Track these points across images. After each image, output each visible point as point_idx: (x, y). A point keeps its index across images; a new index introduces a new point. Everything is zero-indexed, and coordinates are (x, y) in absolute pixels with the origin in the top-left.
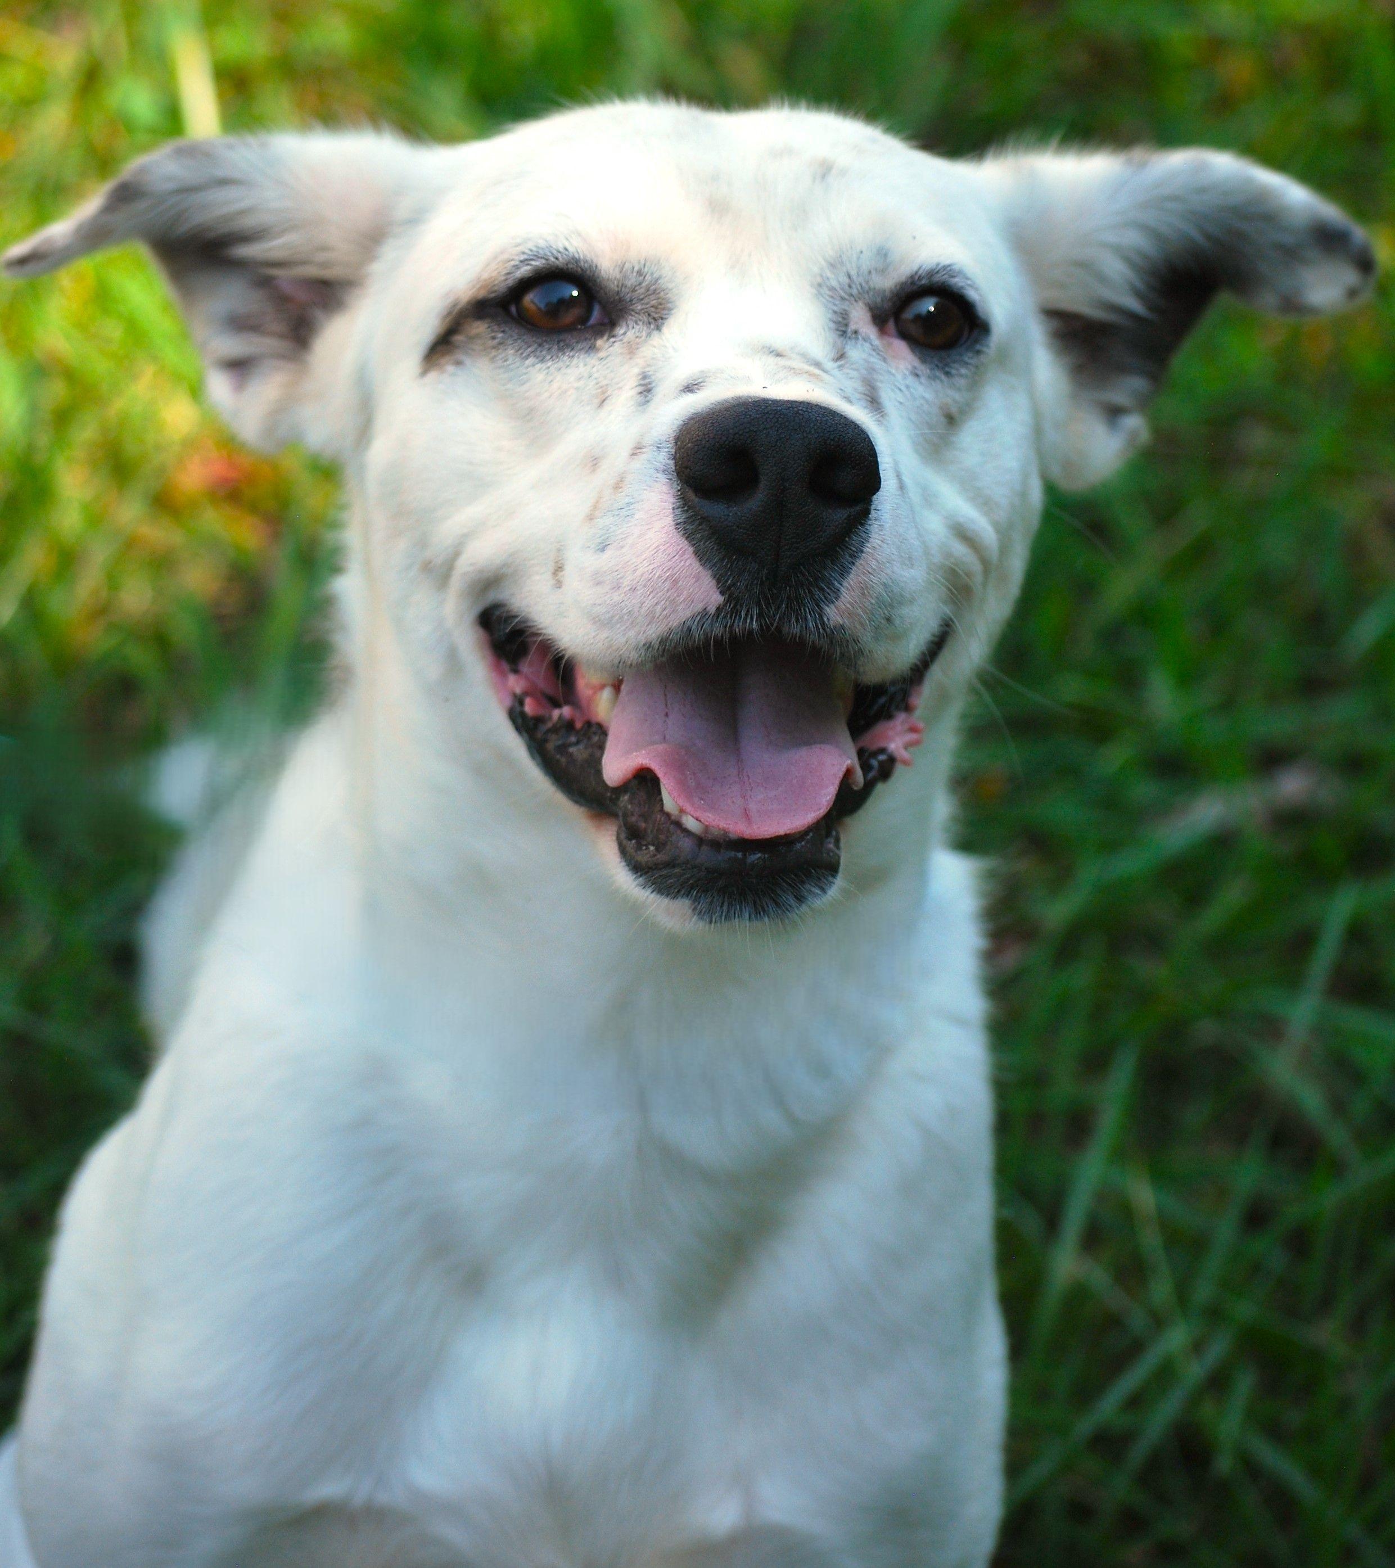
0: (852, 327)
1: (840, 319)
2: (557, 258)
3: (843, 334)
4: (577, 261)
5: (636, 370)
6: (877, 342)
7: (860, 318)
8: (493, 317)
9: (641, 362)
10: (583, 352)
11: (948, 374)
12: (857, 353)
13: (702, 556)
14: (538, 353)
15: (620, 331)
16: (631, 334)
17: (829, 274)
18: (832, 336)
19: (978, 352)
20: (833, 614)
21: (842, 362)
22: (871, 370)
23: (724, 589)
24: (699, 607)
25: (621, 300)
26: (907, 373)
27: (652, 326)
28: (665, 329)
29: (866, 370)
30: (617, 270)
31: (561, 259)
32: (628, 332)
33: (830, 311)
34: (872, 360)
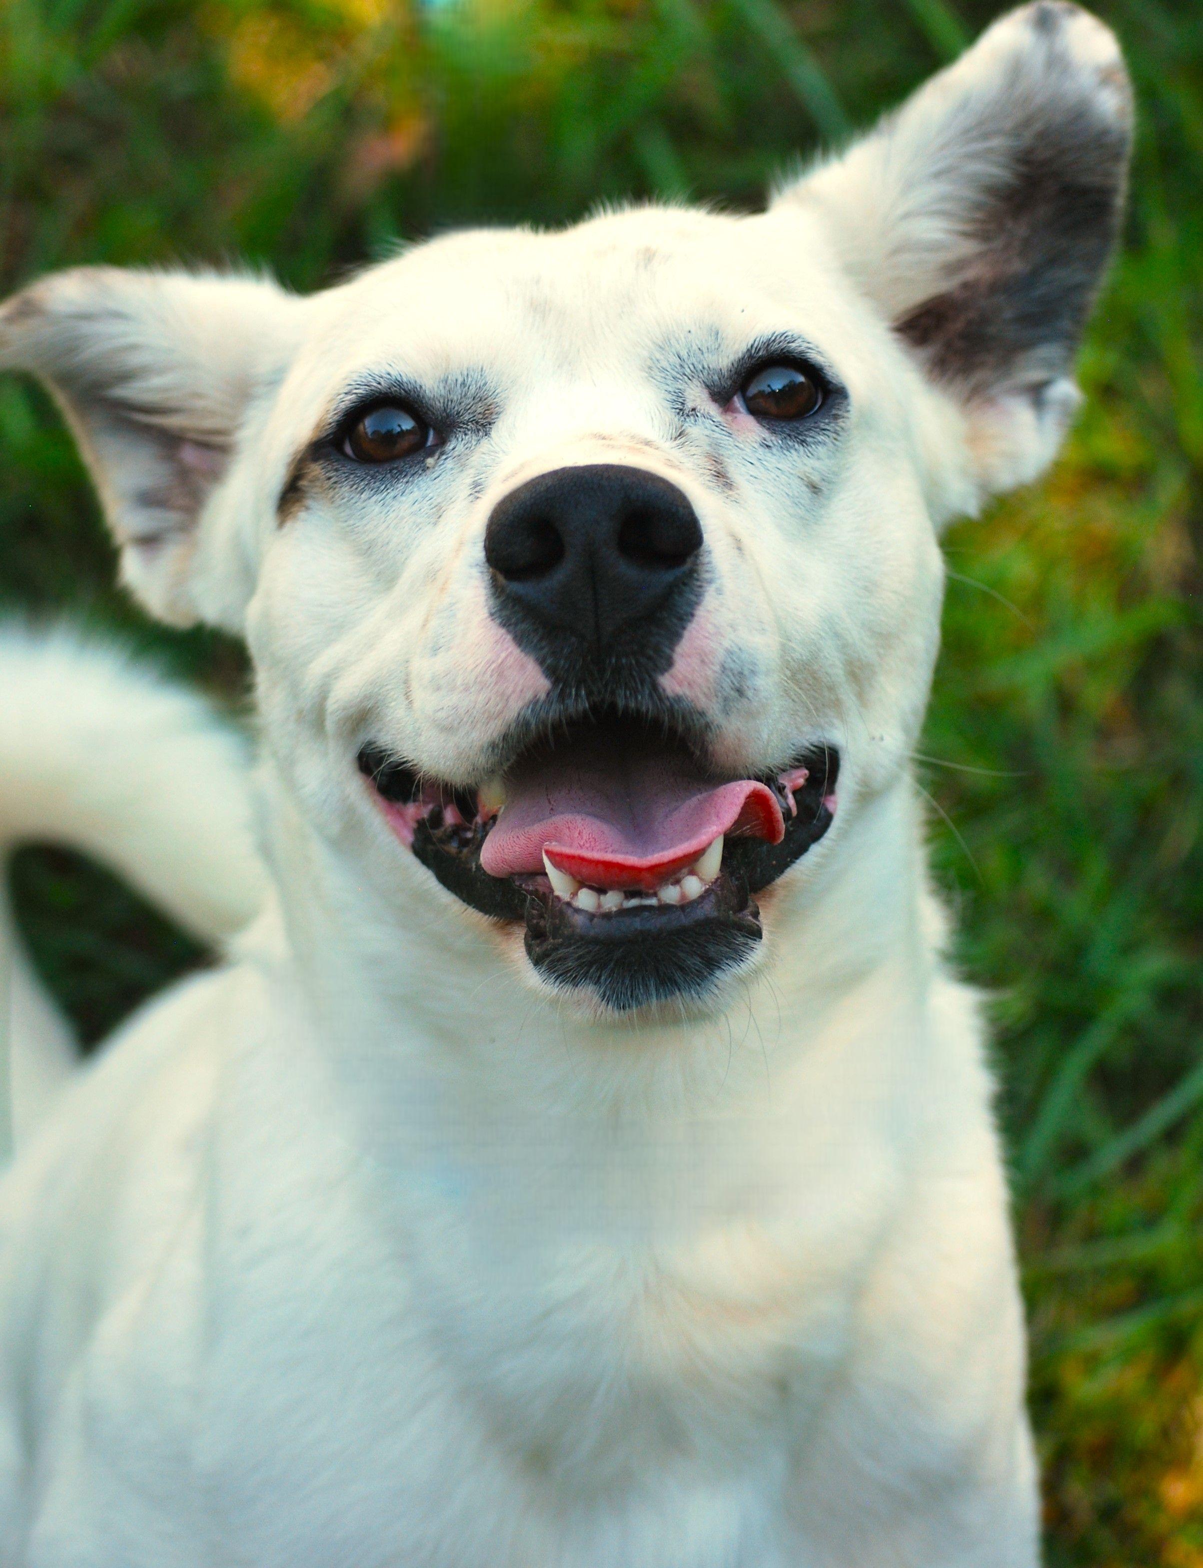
0: (690, 405)
1: (674, 398)
2: (379, 383)
3: (681, 412)
4: (400, 384)
5: (469, 481)
6: (718, 418)
7: (697, 396)
8: (326, 457)
9: (472, 471)
10: (416, 476)
11: (803, 442)
12: (696, 430)
13: (520, 640)
14: (372, 485)
15: (449, 447)
16: (460, 448)
17: (658, 356)
18: (670, 416)
19: (836, 417)
20: (670, 683)
21: (683, 440)
22: (716, 445)
23: (551, 672)
24: (529, 695)
25: (448, 416)
26: (756, 446)
27: (481, 434)
28: (493, 433)
29: (710, 445)
30: (441, 386)
31: (383, 383)
32: (457, 445)
33: (663, 391)
34: (716, 435)
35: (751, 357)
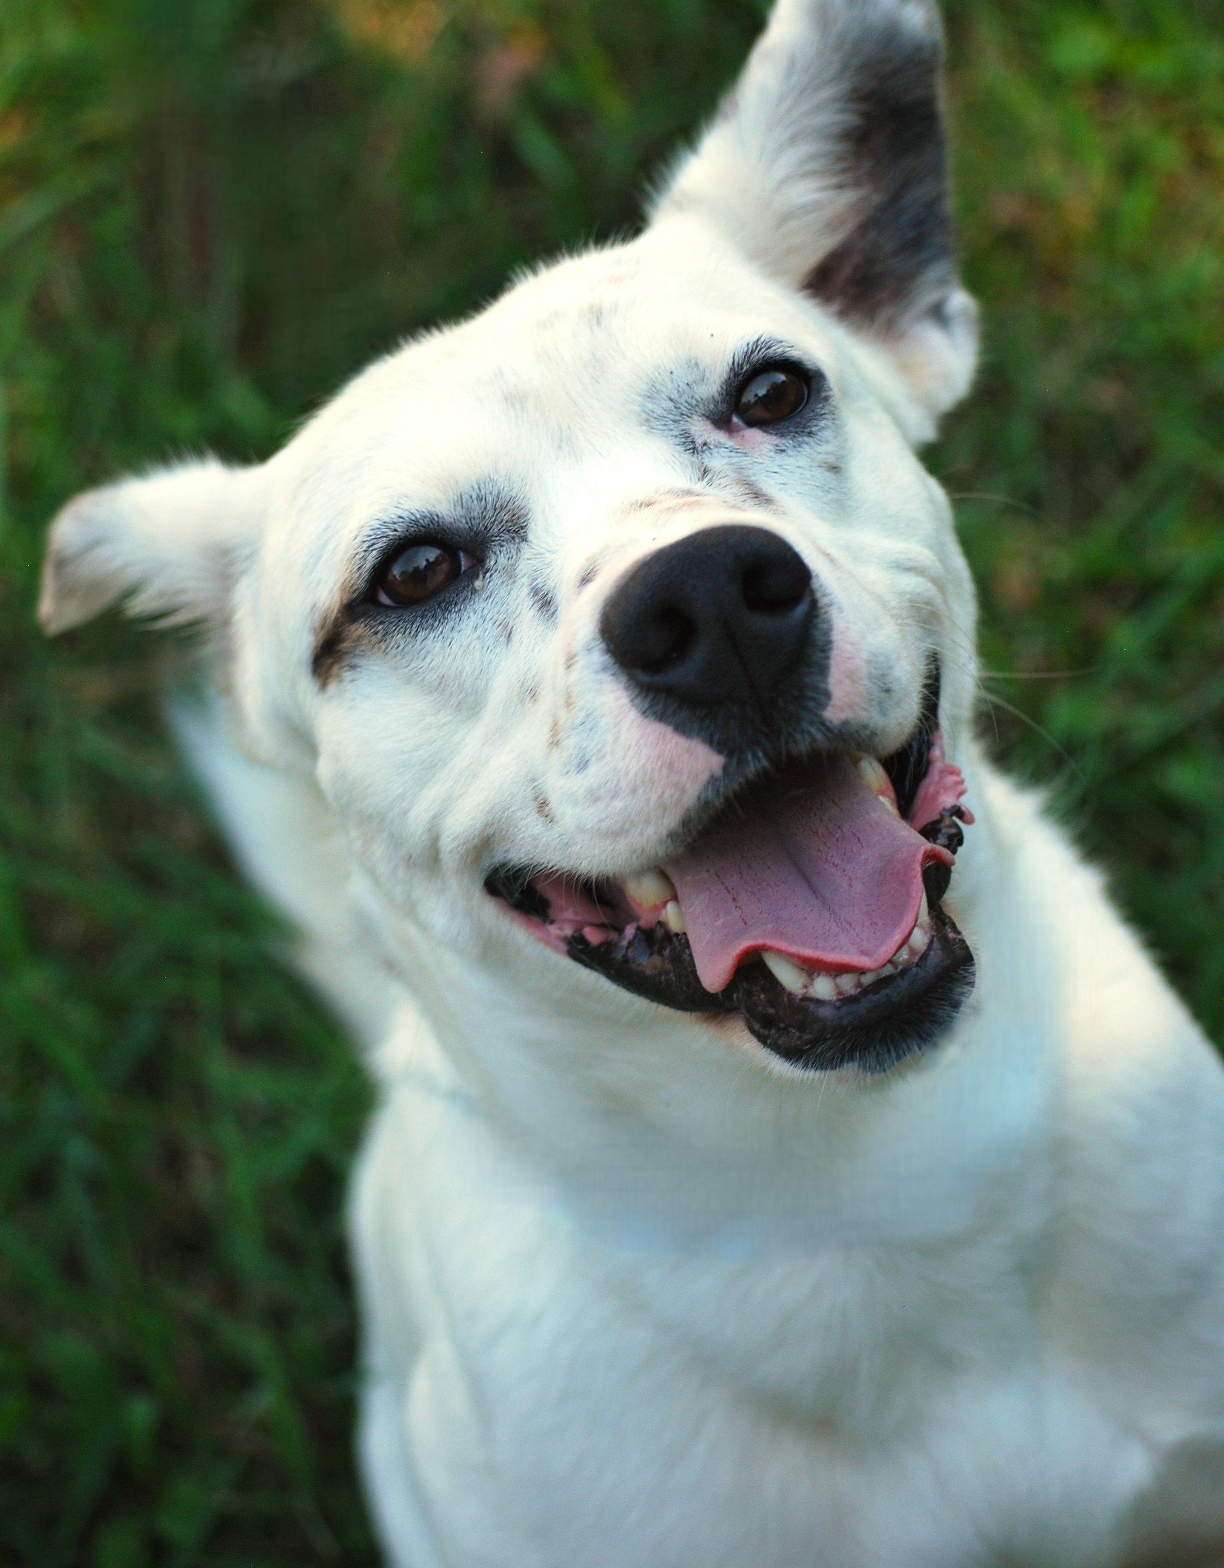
0: (699, 442)
1: (683, 440)
2: (395, 530)
3: (694, 450)
5: (526, 590)
6: (730, 443)
7: (701, 429)
8: (365, 615)
9: (525, 580)
10: (467, 602)
11: (810, 434)
12: (717, 461)
13: (681, 729)
14: (425, 626)
16: (502, 560)
17: (650, 406)
18: (687, 457)
20: (833, 714)
21: (709, 476)
22: (740, 469)
23: (720, 745)
24: (704, 777)
25: (477, 534)
26: (772, 454)
27: (517, 541)
28: (530, 537)
29: (734, 471)
31: (398, 529)
32: (498, 559)
33: (670, 438)
34: (734, 460)
35: (736, 375)
